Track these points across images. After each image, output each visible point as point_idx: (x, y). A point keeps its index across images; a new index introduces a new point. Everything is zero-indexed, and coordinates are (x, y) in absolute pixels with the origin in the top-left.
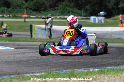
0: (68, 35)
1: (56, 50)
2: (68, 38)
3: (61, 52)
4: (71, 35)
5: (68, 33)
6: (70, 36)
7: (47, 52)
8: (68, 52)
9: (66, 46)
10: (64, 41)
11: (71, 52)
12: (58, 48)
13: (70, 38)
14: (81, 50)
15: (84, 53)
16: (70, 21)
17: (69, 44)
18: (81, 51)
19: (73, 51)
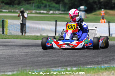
0: (70, 29)
1: (59, 44)
2: (70, 31)
3: (64, 45)
4: (74, 28)
5: (70, 27)
6: (72, 30)
7: (50, 46)
8: (71, 45)
9: (69, 39)
10: (67, 34)
11: (74, 45)
12: (61, 42)
13: (73, 32)
14: (84, 43)
15: (87, 46)
16: (72, 14)
17: (72, 38)
18: (84, 45)
19: (76, 44)
